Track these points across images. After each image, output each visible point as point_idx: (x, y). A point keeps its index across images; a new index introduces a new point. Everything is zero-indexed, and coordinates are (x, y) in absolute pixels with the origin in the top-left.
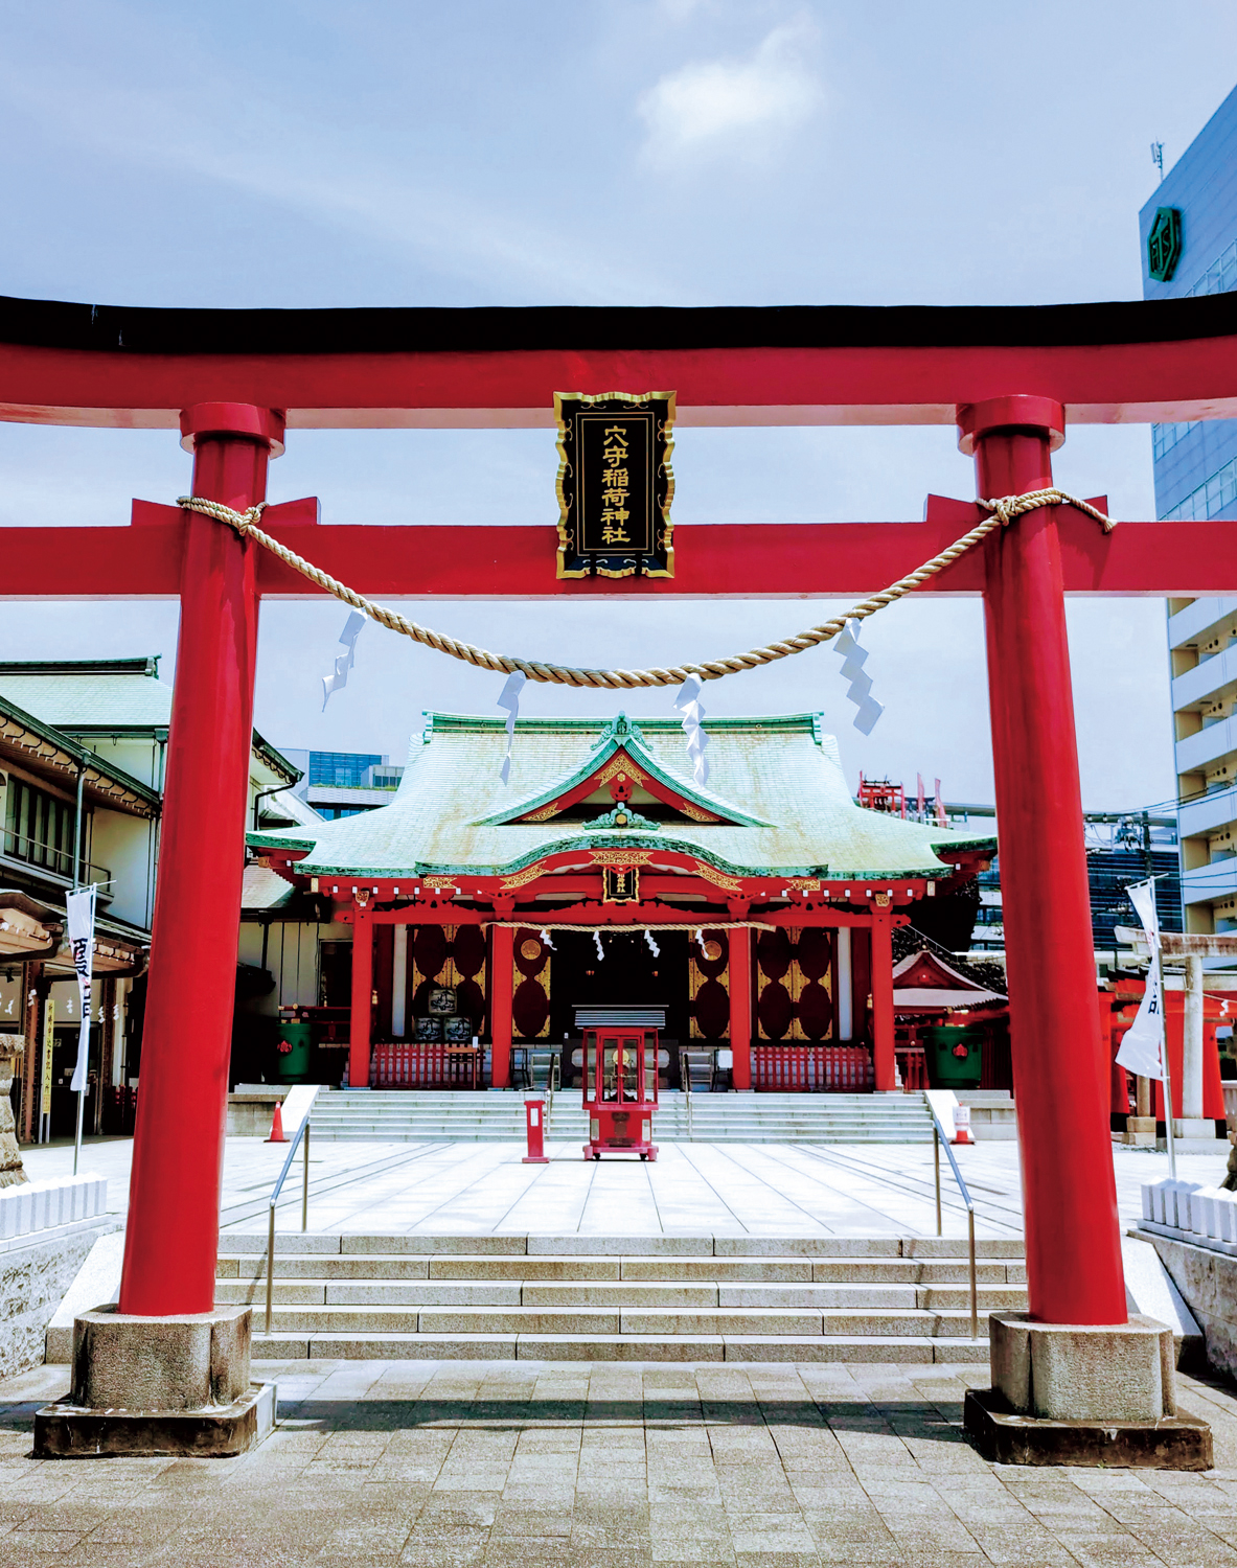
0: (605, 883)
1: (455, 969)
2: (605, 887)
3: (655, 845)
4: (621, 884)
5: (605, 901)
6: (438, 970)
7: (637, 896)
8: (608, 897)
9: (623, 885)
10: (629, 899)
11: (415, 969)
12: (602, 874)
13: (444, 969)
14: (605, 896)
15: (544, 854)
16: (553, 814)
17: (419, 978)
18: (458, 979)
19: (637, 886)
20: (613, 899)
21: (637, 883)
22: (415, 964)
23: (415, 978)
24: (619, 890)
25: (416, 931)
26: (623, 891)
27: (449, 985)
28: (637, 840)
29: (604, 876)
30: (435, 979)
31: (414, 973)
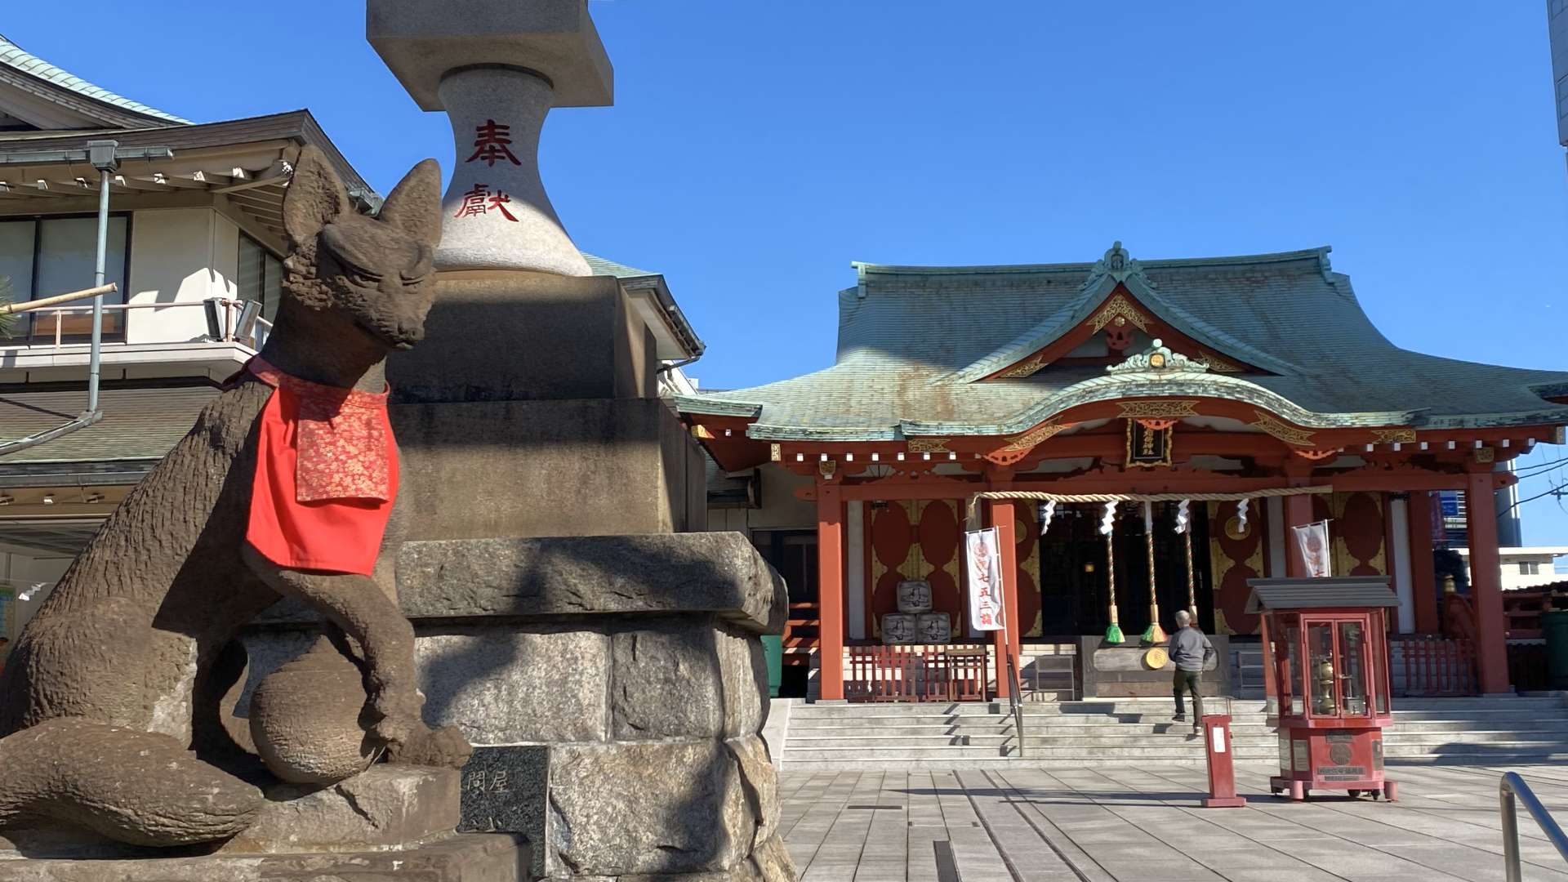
0: (1129, 444)
1: (922, 557)
2: (1129, 448)
3: (1205, 391)
4: (1148, 445)
5: (1129, 465)
6: (902, 559)
7: (1169, 458)
8: (1133, 461)
9: (1151, 446)
10: (1159, 463)
11: (874, 558)
12: (1126, 432)
13: (909, 558)
14: (1128, 459)
15: (1062, 406)
16: (1038, 368)
17: (879, 569)
18: (926, 569)
19: (1170, 446)
20: (1138, 463)
21: (1170, 442)
22: (874, 553)
23: (874, 568)
24: (1145, 452)
25: (874, 512)
26: (1151, 452)
27: (916, 576)
28: (1182, 385)
29: (1129, 434)
30: (899, 569)
31: (873, 563)
